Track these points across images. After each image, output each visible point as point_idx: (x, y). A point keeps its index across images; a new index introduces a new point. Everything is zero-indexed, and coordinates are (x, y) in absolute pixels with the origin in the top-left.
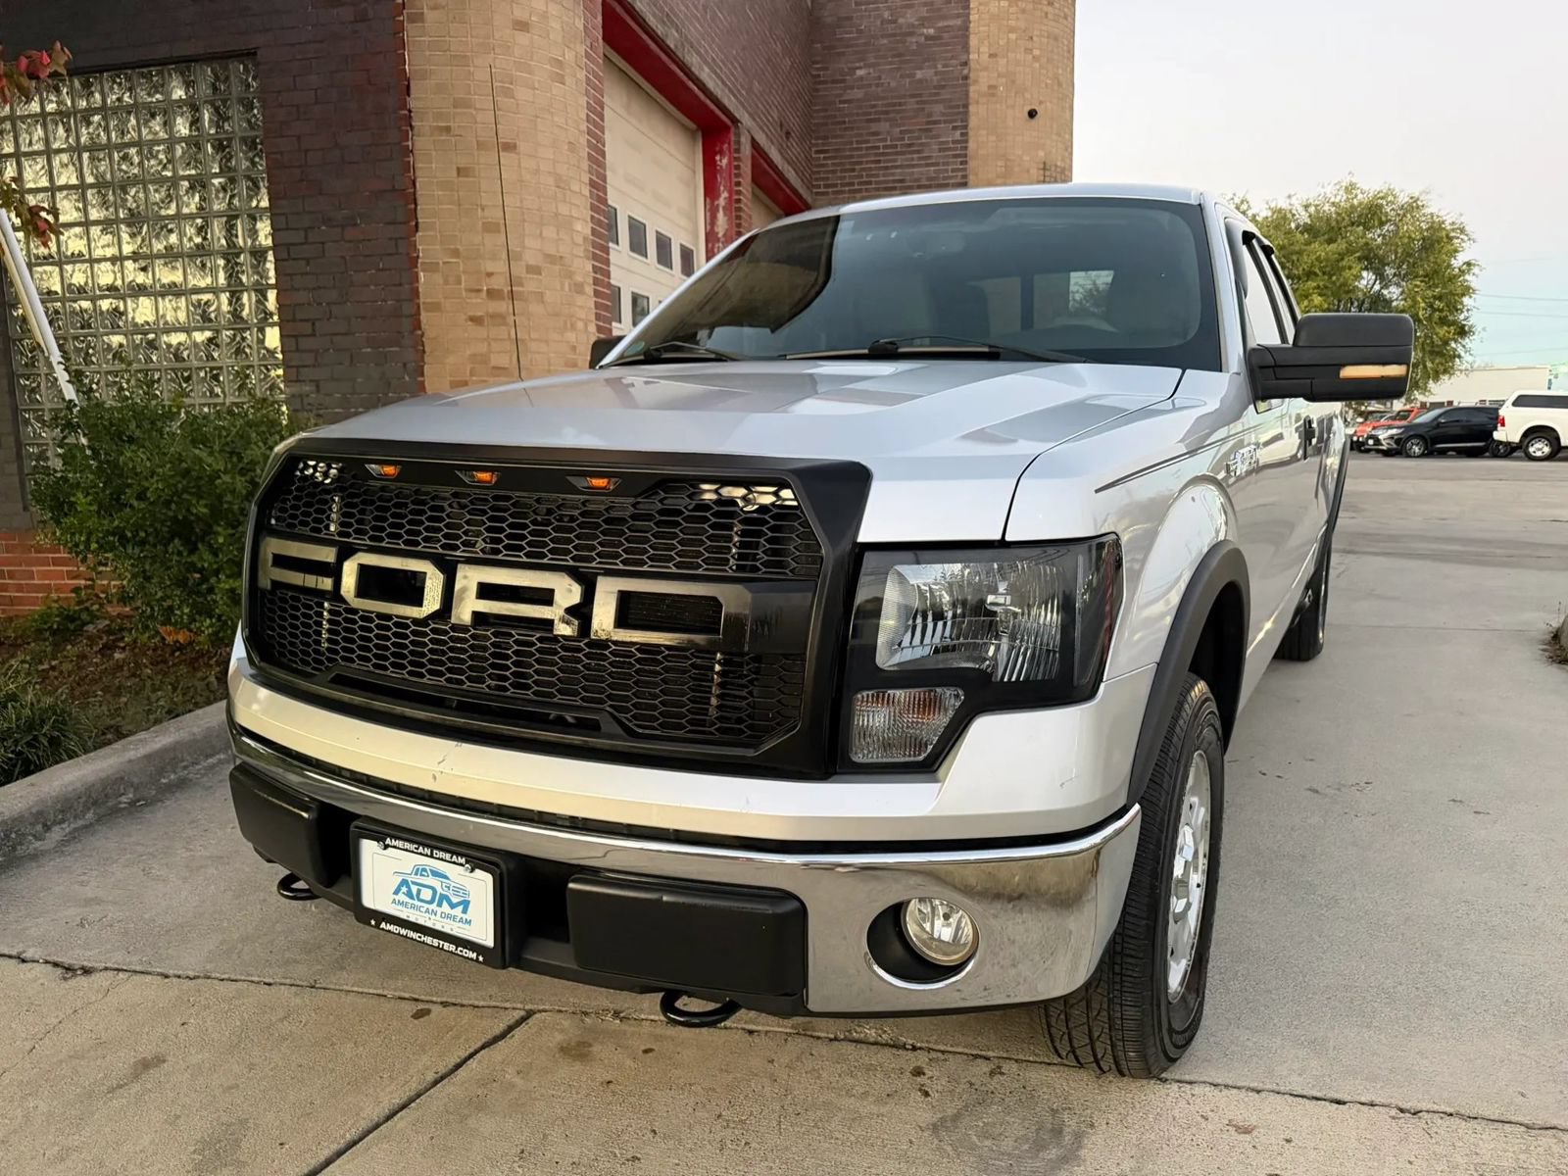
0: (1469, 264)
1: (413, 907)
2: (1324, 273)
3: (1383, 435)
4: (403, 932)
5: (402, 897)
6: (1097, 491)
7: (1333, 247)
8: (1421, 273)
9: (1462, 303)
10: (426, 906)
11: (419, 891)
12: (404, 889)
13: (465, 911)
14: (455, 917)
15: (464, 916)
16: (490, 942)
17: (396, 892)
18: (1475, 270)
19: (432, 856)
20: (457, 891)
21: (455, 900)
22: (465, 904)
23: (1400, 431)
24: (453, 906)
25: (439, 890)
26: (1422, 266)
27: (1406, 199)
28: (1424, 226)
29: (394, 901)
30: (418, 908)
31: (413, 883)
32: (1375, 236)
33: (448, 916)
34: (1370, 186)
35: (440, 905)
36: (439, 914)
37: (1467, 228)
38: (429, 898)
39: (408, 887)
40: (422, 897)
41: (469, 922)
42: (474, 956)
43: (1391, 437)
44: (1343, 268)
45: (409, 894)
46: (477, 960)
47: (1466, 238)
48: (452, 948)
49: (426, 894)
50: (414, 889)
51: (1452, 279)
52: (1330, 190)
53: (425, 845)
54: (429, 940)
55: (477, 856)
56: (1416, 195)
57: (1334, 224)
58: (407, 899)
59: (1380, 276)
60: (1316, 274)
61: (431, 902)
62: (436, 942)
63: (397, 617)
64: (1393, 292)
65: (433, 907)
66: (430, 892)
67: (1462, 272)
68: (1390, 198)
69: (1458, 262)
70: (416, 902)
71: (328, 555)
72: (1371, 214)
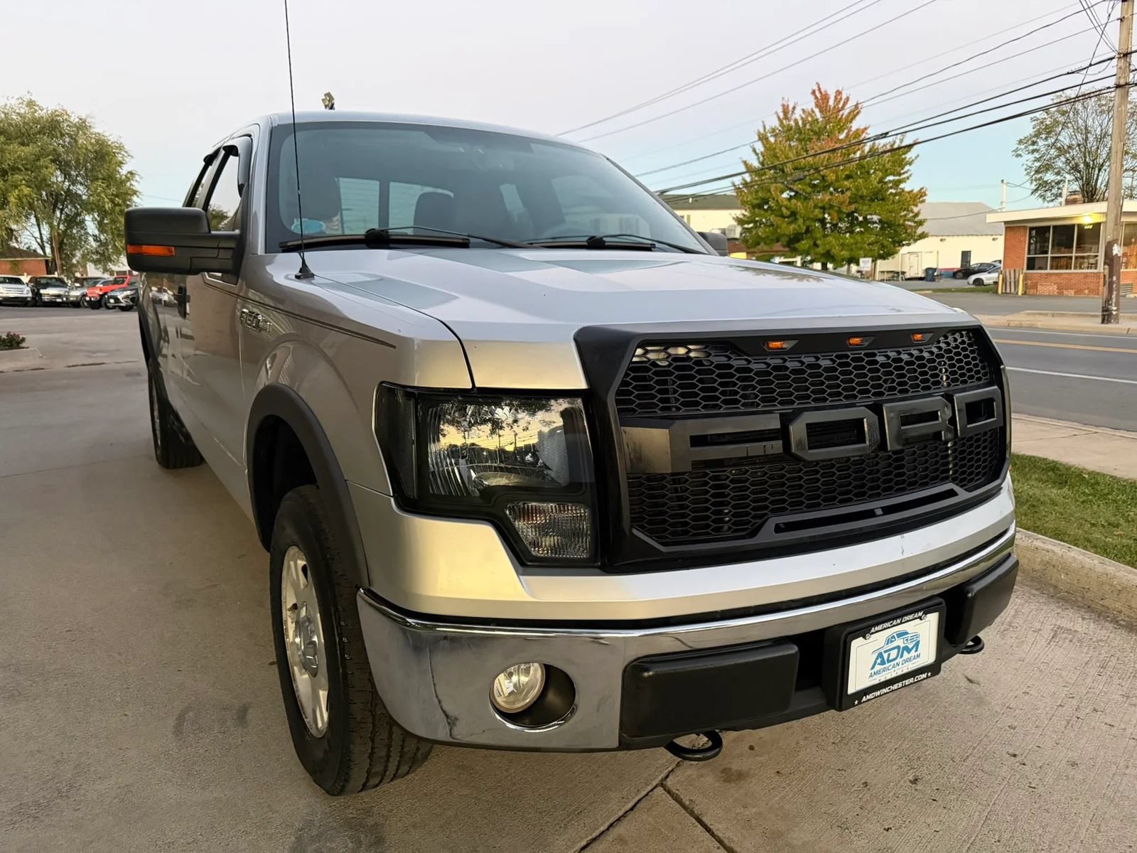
0: (131, 173)
1: (885, 670)
2: (26, 169)
4: (878, 693)
5: (878, 668)
7: (26, 149)
8: (100, 176)
9: (129, 200)
10: (893, 663)
12: (880, 660)
13: (915, 650)
14: (911, 658)
15: (915, 654)
17: (874, 667)
18: (137, 178)
19: (901, 623)
20: (911, 639)
21: (910, 646)
22: (916, 645)
25: (901, 646)
26: (100, 171)
27: (77, 120)
28: (93, 141)
29: (871, 675)
30: (889, 668)
31: (886, 651)
32: (56, 144)
33: (906, 661)
34: (48, 105)
35: (901, 656)
36: (902, 663)
37: (125, 147)
38: (895, 656)
39: (884, 656)
40: (892, 658)
41: (918, 656)
44: (42, 167)
45: (883, 662)
46: (928, 677)
47: (126, 154)
49: (893, 654)
51: (122, 182)
52: (14, 102)
53: (896, 618)
56: (84, 117)
57: (23, 130)
58: (881, 667)
59: (67, 175)
60: (21, 170)
64: (80, 189)
65: (898, 660)
66: (895, 651)
67: (128, 179)
68: (65, 117)
69: (124, 171)
72: (52, 126)
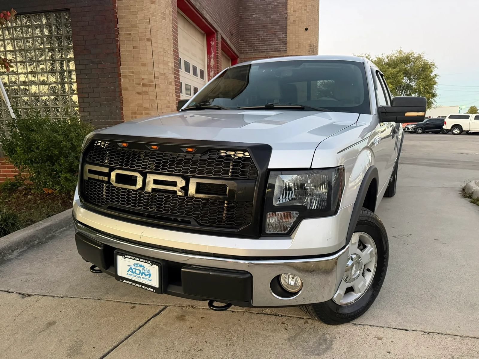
0: (436, 75)
1: (133, 276)
2: (393, 78)
3: (410, 127)
4: (130, 283)
5: (130, 273)
6: (338, 153)
7: (395, 69)
8: (421, 78)
9: (433, 87)
10: (137, 275)
11: (135, 271)
12: (131, 270)
13: (149, 277)
14: (146, 279)
15: (149, 279)
16: (157, 286)
17: (128, 271)
18: (438, 77)
19: (139, 261)
20: (147, 271)
21: (146, 274)
22: (150, 275)
23: (415, 126)
24: (146, 275)
25: (142, 271)
26: (422, 75)
27: (417, 55)
28: (422, 64)
29: (127, 274)
30: (135, 276)
31: (134, 269)
32: (408, 66)
33: (144, 279)
34: (406, 51)
35: (142, 275)
36: (141, 278)
37: (435, 64)
38: (138, 273)
39: (132, 270)
40: (136, 273)
41: (151, 280)
42: (152, 290)
43: (412, 128)
44: (398, 76)
45: (132, 272)
46: (153, 291)
47: (435, 67)
48: (146, 288)
49: (138, 272)
50: (134, 270)
51: (431, 79)
52: (394, 52)
53: (137, 257)
54: (138, 285)
55: (153, 261)
56: (420, 54)
57: (396, 62)
58: (131, 273)
59: (409, 78)
60: (390, 78)
61: (139, 274)
62: (140, 286)
63: (128, 189)
64: (413, 84)
65: (140, 276)
66: (139, 271)
67: (434, 77)
68: (412, 55)
69: (432, 74)
70: (134, 274)
71: (106, 170)
72: (406, 60)
